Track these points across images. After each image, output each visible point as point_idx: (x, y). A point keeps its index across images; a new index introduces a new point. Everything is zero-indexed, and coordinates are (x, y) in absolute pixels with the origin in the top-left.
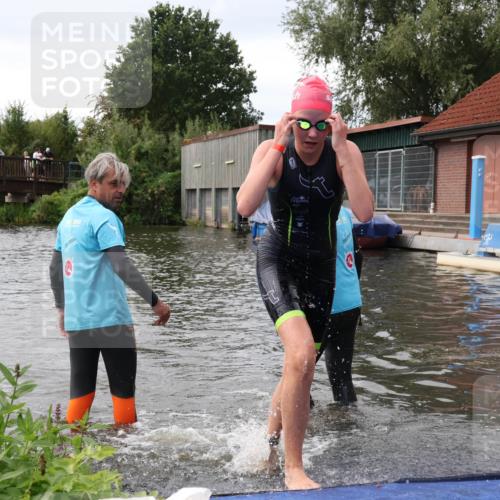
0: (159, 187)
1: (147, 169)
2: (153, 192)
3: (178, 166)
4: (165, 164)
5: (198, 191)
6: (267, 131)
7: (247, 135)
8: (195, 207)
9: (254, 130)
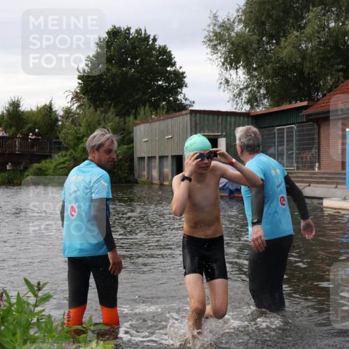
0: (118, 156)
3: (131, 141)
6: (196, 114)
7: (181, 117)
8: (144, 170)
9: (186, 114)
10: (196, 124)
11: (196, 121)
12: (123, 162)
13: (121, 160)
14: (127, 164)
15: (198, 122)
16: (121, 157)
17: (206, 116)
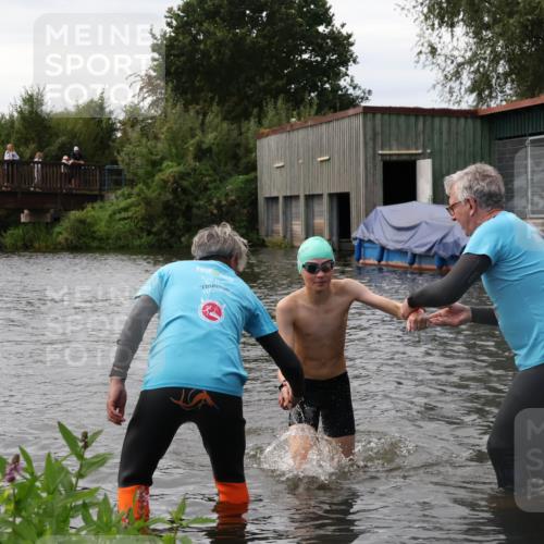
0: (227, 195)
1: (211, 172)
2: (219, 202)
3: (252, 167)
4: (236, 165)
5: (281, 200)
6: (374, 114)
7: (346, 121)
8: (277, 222)
9: (356, 115)
10: (375, 134)
11: (374, 129)
12: (237, 207)
13: (233, 203)
14: (245, 211)
15: (379, 129)
16: (233, 198)
17: (394, 118)
